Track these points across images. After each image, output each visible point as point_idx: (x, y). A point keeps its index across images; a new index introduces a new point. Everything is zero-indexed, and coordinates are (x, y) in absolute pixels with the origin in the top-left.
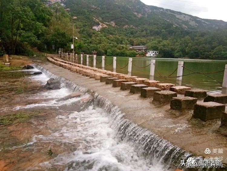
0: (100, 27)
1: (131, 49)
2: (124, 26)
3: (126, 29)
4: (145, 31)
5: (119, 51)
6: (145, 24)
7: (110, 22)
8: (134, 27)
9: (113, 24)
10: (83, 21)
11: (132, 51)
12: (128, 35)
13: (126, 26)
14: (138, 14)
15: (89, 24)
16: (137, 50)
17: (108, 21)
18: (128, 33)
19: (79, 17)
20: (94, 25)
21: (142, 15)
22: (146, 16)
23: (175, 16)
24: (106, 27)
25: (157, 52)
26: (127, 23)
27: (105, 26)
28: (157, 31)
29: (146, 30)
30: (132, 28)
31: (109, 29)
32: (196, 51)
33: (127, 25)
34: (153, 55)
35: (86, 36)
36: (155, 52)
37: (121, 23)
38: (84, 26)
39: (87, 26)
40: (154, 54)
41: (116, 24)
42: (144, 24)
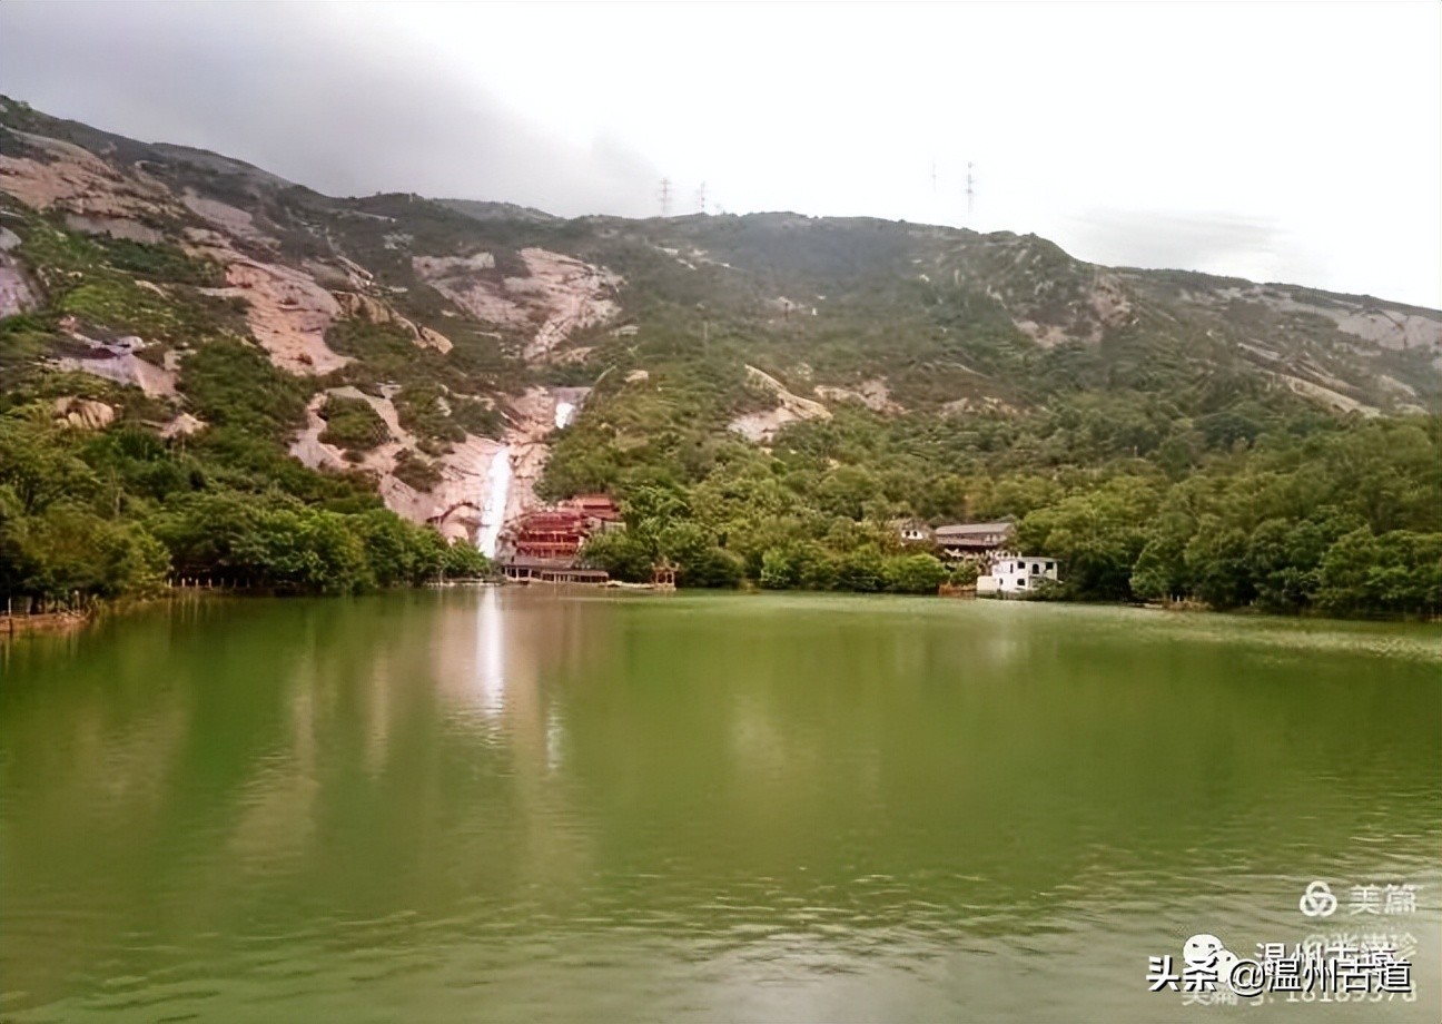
0: (782, 415)
1: (912, 548)
2: (946, 406)
3: (952, 424)
4: (1060, 430)
5: (836, 556)
6: (1088, 386)
7: (860, 383)
8: (1005, 408)
9: (876, 394)
10: (679, 391)
11: (913, 560)
12: (962, 454)
13: (958, 405)
14: (1042, 333)
15: (711, 404)
16: (952, 548)
17: (845, 380)
18: (959, 448)
19: (662, 368)
20: (740, 410)
21: (1067, 332)
22: (1097, 336)
23: (1331, 324)
24: (817, 420)
25: (1049, 566)
26: (966, 388)
27: (814, 409)
28: (1138, 430)
29: (1071, 424)
30: (994, 416)
31: (836, 428)
32: (1236, 562)
33: (965, 400)
34: (1021, 582)
35: (674, 472)
36: (1029, 566)
37: (927, 387)
38: (676, 420)
39: (695, 416)
40: (1025, 574)
41: (892, 397)
42: (1079, 388)
